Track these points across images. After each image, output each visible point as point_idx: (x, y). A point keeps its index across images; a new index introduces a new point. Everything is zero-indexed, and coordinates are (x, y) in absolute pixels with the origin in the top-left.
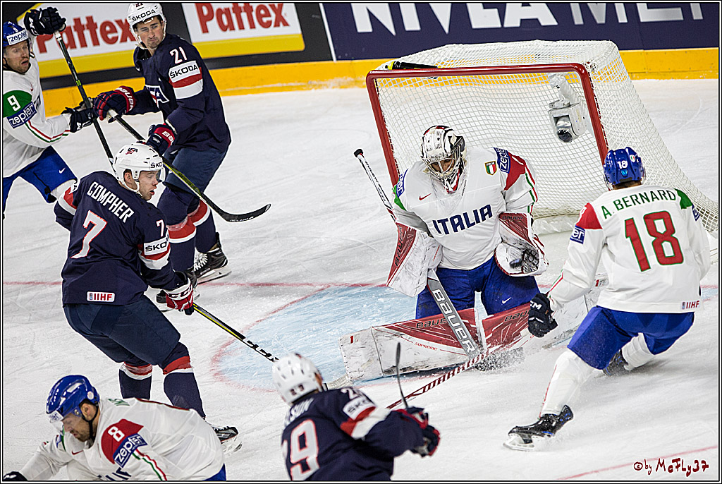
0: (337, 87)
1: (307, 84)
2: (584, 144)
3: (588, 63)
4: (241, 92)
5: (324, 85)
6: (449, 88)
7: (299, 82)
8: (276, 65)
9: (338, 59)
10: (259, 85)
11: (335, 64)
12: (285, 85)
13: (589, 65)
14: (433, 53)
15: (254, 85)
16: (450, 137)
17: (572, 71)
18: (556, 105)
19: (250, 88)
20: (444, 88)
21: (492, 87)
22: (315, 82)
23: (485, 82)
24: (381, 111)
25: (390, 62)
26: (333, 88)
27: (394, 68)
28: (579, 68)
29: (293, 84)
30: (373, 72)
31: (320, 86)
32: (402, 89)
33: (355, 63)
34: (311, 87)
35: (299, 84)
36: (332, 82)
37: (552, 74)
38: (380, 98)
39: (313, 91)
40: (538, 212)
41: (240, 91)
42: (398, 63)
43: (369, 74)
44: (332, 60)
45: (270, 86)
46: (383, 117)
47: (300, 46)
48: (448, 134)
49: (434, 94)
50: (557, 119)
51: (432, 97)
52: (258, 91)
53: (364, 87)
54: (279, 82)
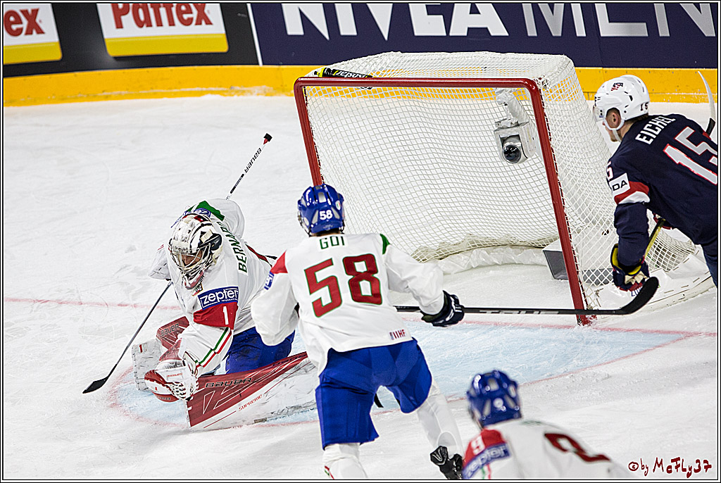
0: (262, 94)
1: (230, 90)
2: (529, 169)
3: (540, 79)
4: (155, 95)
5: (249, 91)
6: (390, 100)
7: (220, 87)
8: (196, 67)
9: (264, 64)
10: (176, 88)
11: (261, 68)
12: (204, 89)
13: (541, 81)
14: (369, 60)
15: (170, 88)
16: (203, 233)
17: (521, 87)
18: (503, 124)
19: (165, 91)
20: (384, 101)
21: (431, 101)
22: (238, 88)
23: (425, 95)
24: (309, 122)
25: (320, 69)
26: (258, 94)
27: (324, 75)
28: (530, 84)
29: (213, 89)
30: (302, 79)
31: (243, 93)
32: (333, 99)
33: (283, 69)
34: (233, 93)
35: (220, 89)
36: (256, 89)
37: (499, 89)
38: (308, 108)
39: (236, 97)
40: (477, 242)
41: (155, 93)
42: (329, 70)
43: (297, 81)
44: (258, 64)
45: (188, 89)
46: (310, 128)
47: (223, 47)
48: (203, 229)
49: (368, 107)
50: (503, 140)
51: (366, 110)
52: (175, 95)
53: (292, 95)
54: (198, 86)
